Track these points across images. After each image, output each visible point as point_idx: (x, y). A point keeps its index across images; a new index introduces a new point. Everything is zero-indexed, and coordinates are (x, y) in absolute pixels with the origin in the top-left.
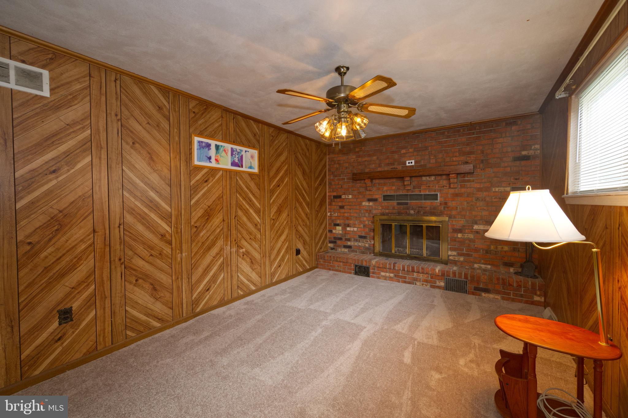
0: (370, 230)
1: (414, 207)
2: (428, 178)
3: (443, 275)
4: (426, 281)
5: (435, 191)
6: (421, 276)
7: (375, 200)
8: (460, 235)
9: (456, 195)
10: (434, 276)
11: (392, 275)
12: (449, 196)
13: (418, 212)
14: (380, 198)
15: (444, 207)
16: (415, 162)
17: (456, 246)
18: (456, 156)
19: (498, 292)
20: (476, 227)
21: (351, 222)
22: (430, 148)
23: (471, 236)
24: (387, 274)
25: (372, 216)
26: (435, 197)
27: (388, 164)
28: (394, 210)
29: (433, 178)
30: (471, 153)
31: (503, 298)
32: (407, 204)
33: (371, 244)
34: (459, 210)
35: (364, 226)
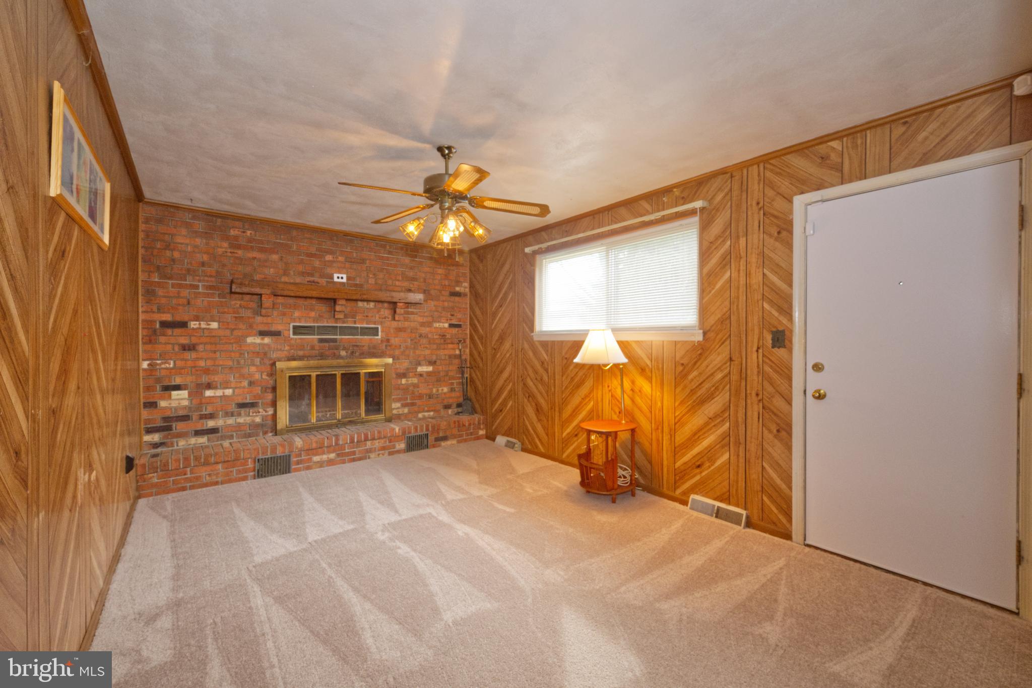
0: (265, 390)
1: (346, 346)
2: (365, 303)
3: (404, 433)
4: (383, 448)
5: (375, 323)
6: (377, 444)
7: (277, 334)
8: (404, 381)
9: (399, 330)
10: (393, 439)
11: (332, 456)
12: (392, 331)
13: (352, 353)
14: (286, 330)
15: (386, 346)
16: (348, 279)
17: (399, 395)
18: (399, 280)
19: (454, 437)
20: (420, 369)
21: (217, 378)
22: (368, 261)
23: (415, 380)
24: (325, 457)
25: (268, 362)
26: (375, 331)
27: (303, 274)
28: (314, 351)
29: (372, 305)
30: (413, 279)
31: (459, 442)
32: (335, 341)
33: (267, 416)
34: (402, 350)
35: (251, 383)
